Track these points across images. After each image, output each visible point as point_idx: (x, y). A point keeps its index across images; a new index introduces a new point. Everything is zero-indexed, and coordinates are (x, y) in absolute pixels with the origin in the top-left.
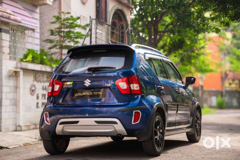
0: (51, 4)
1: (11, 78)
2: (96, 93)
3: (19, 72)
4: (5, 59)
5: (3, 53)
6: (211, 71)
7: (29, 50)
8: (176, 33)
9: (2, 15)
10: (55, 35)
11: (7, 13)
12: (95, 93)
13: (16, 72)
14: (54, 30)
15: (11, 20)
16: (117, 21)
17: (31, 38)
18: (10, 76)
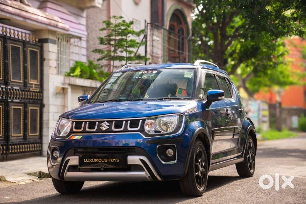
0: (100, 6)
1: (58, 96)
3: (67, 88)
4: (52, 74)
5: (50, 67)
6: (291, 84)
7: (77, 62)
8: (249, 38)
9: (50, 23)
10: (104, 44)
11: (55, 21)
13: (63, 89)
14: (104, 38)
15: (59, 28)
16: (175, 24)
17: (77, 48)
18: (57, 94)
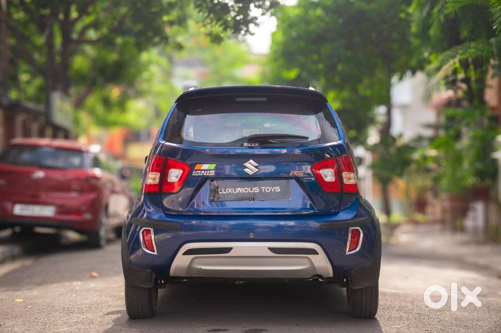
2: (268, 190)
12: (265, 189)
